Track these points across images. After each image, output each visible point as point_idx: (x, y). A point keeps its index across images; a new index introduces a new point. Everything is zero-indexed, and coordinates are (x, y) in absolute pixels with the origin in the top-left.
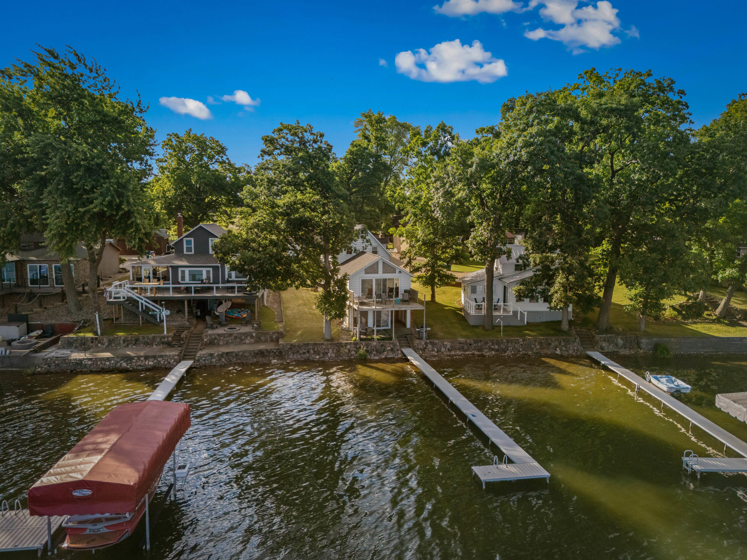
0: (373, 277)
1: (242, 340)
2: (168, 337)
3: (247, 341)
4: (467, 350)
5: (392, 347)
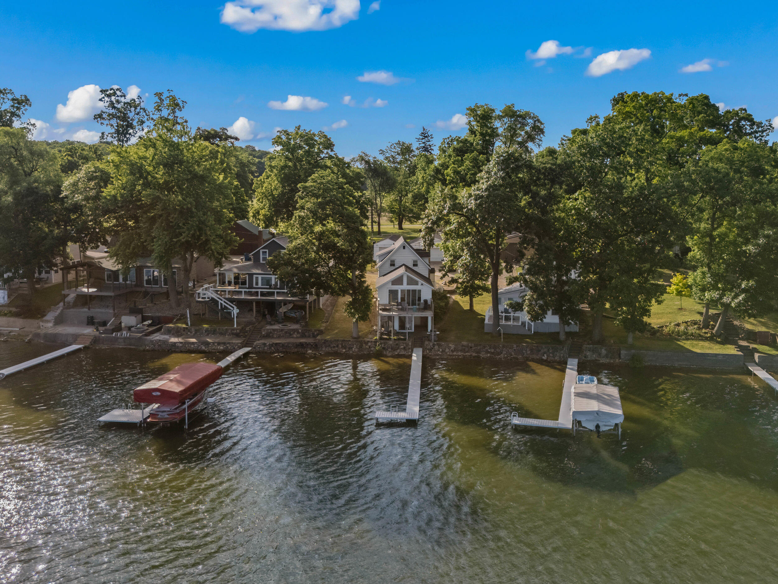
0: (398, 288)
1: (291, 335)
2: (237, 329)
3: (295, 336)
4: (468, 352)
5: (405, 346)
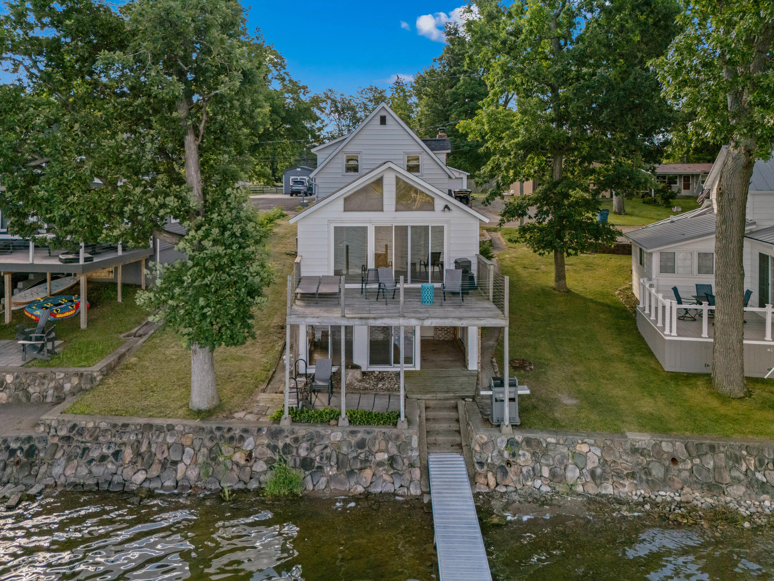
0: (368, 220)
4: (665, 482)
5: (394, 451)
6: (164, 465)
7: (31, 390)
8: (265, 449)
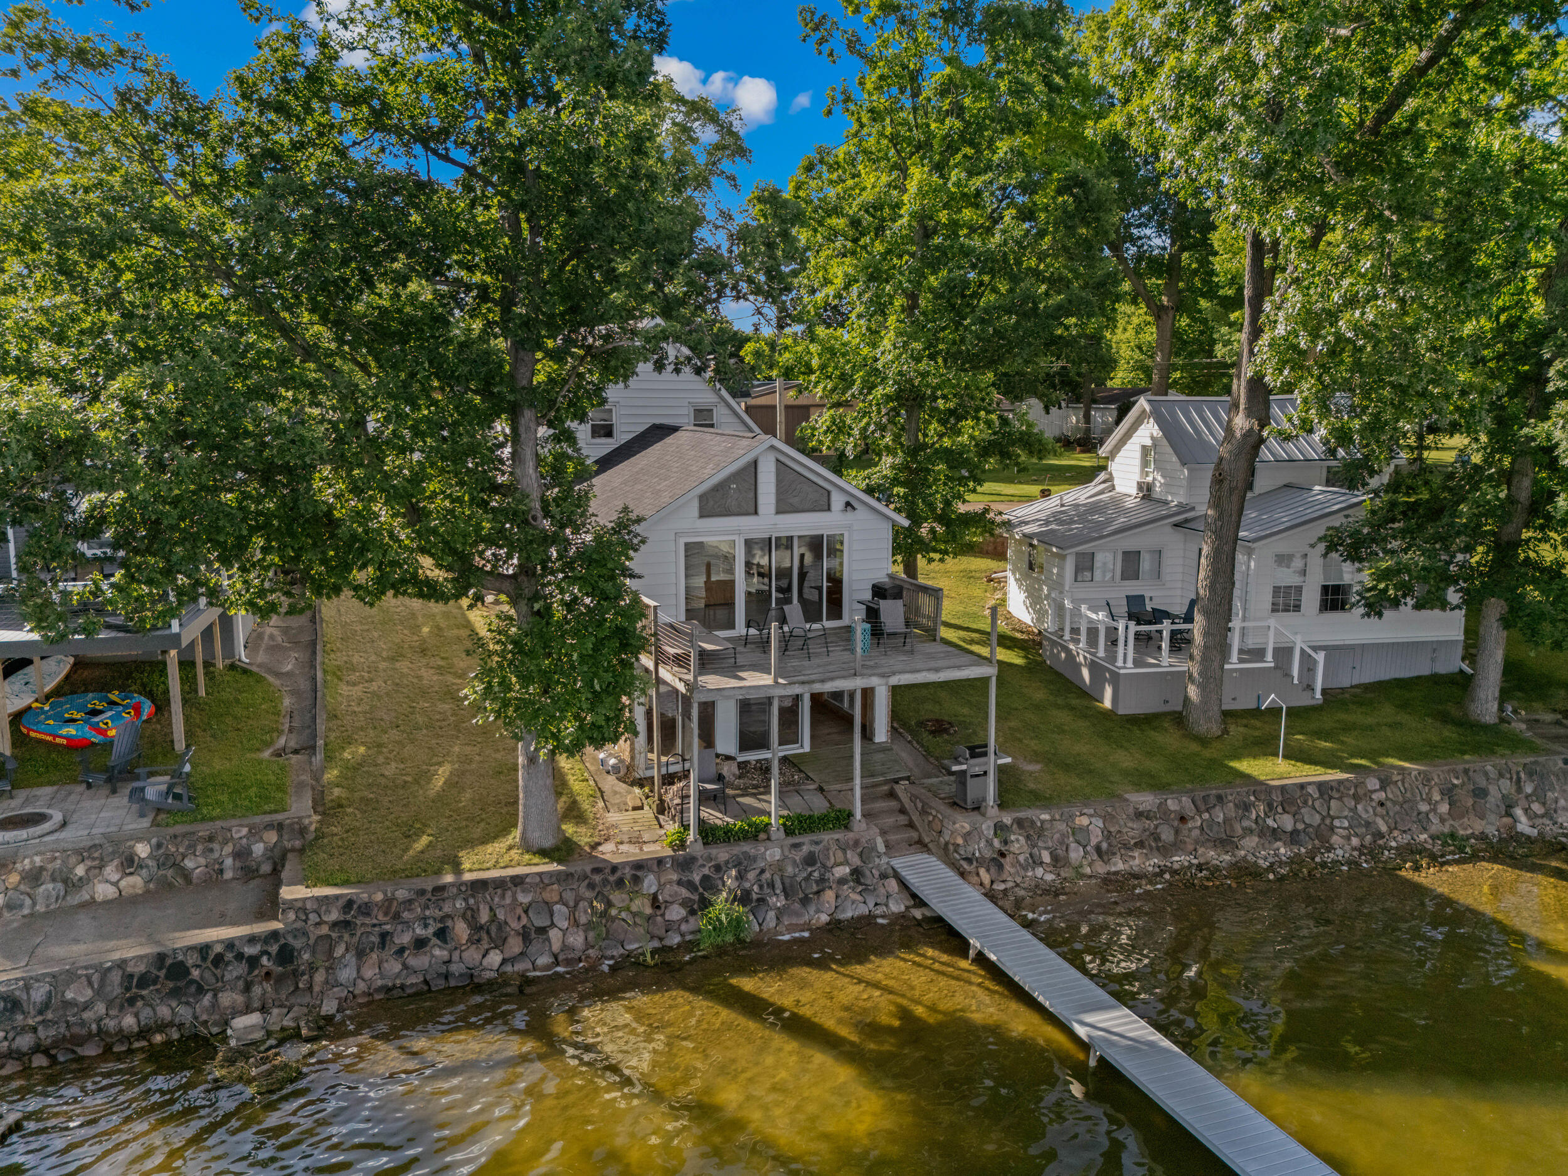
0: (734, 530)
3: (104, 891)
5: (856, 861)
6: (525, 935)
7: (189, 863)
8: (676, 887)
